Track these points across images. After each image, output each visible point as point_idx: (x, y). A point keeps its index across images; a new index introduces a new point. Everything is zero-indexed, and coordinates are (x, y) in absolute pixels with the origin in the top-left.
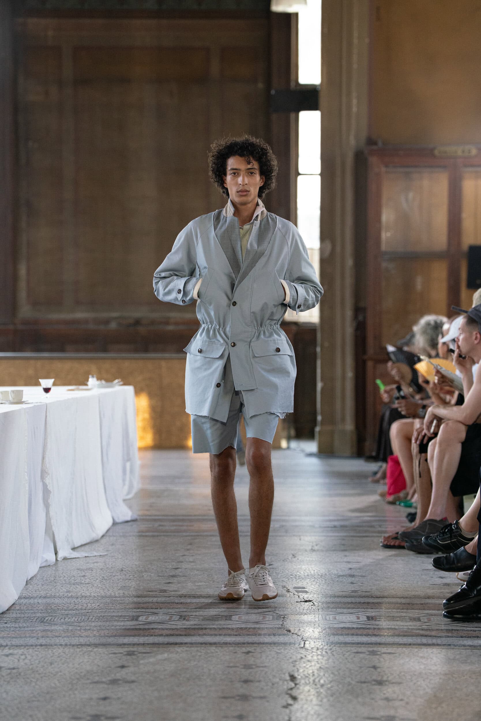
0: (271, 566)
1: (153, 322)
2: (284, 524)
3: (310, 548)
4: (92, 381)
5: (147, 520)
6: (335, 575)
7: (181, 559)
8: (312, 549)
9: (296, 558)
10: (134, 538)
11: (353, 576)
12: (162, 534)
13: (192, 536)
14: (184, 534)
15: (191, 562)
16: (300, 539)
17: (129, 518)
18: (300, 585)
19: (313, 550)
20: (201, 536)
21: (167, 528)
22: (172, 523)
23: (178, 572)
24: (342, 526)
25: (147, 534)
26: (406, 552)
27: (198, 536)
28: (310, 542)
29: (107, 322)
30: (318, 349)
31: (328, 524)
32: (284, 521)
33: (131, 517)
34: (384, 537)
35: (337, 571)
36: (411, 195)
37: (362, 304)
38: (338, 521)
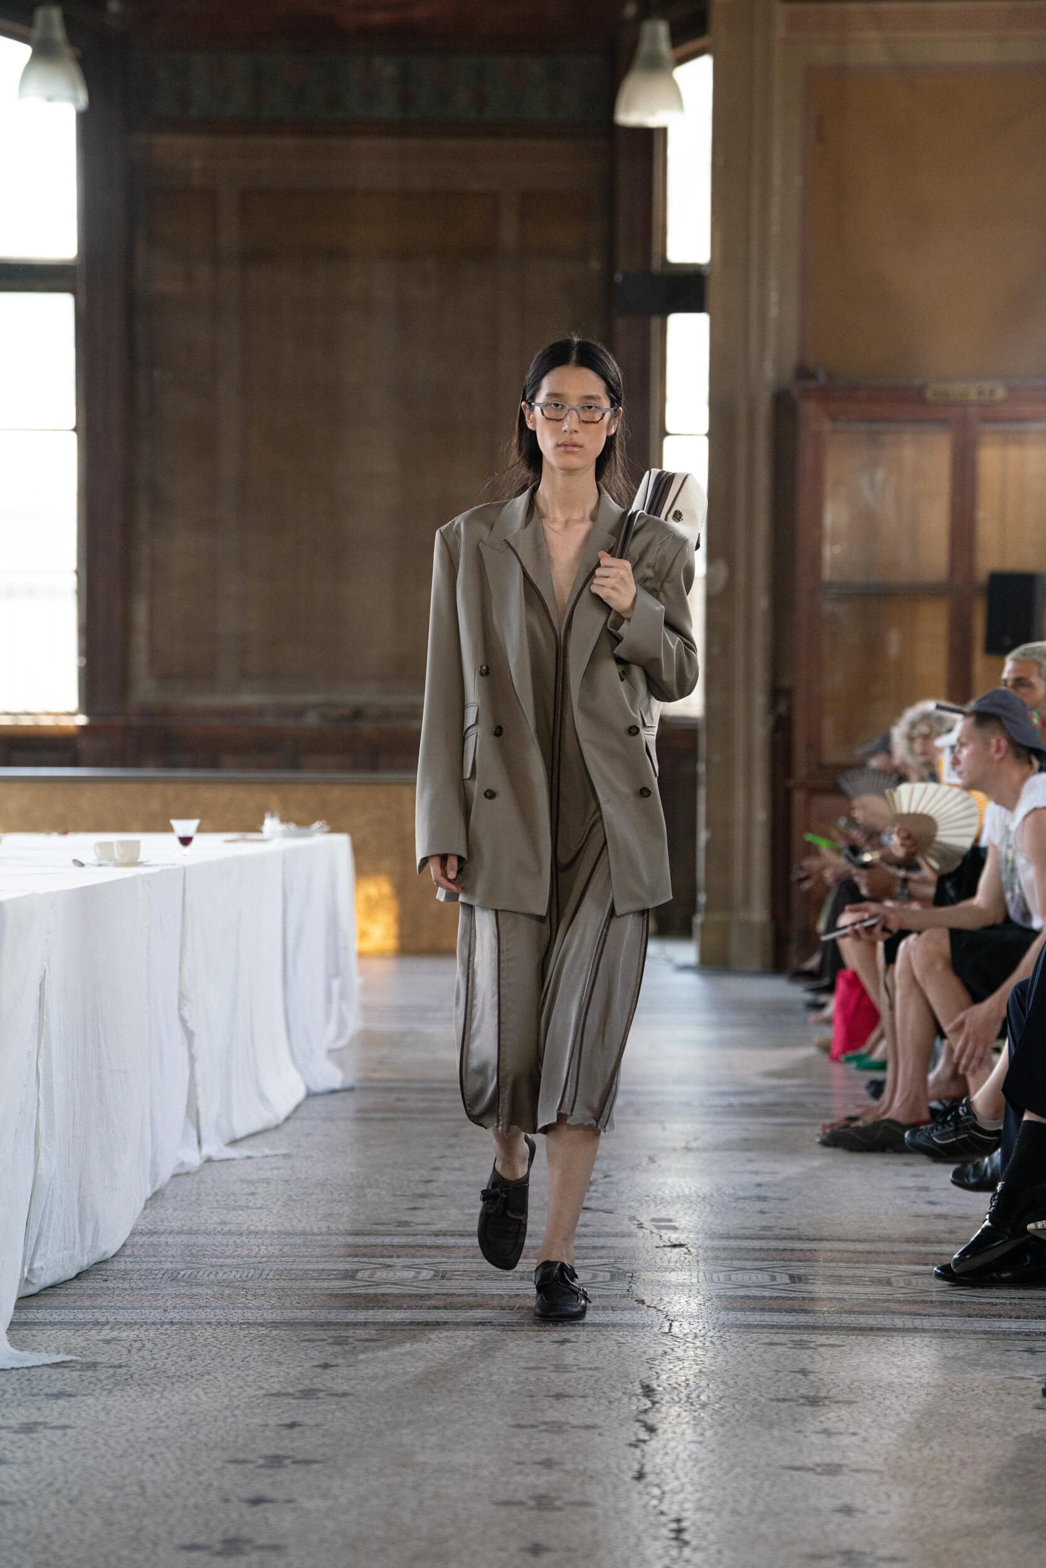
0: (608, 1179)
1: (386, 714)
2: (637, 1098)
3: (683, 1144)
4: (271, 824)
5: (374, 1090)
6: (730, 1195)
7: (438, 1163)
8: (686, 1147)
9: (656, 1165)
10: (348, 1123)
11: (763, 1199)
12: (402, 1115)
14: (443, 1116)
15: (455, 1169)
16: (664, 1128)
17: (339, 1086)
18: (663, 1214)
19: (688, 1149)
21: (411, 1104)
22: (420, 1096)
23: (431, 1188)
24: (743, 1105)
25: (374, 1115)
28: (682, 1134)
29: (299, 712)
30: (701, 768)
31: (718, 1099)
33: (342, 1082)
35: (734, 1188)
36: (880, 475)
37: (785, 682)
38: (736, 1094)
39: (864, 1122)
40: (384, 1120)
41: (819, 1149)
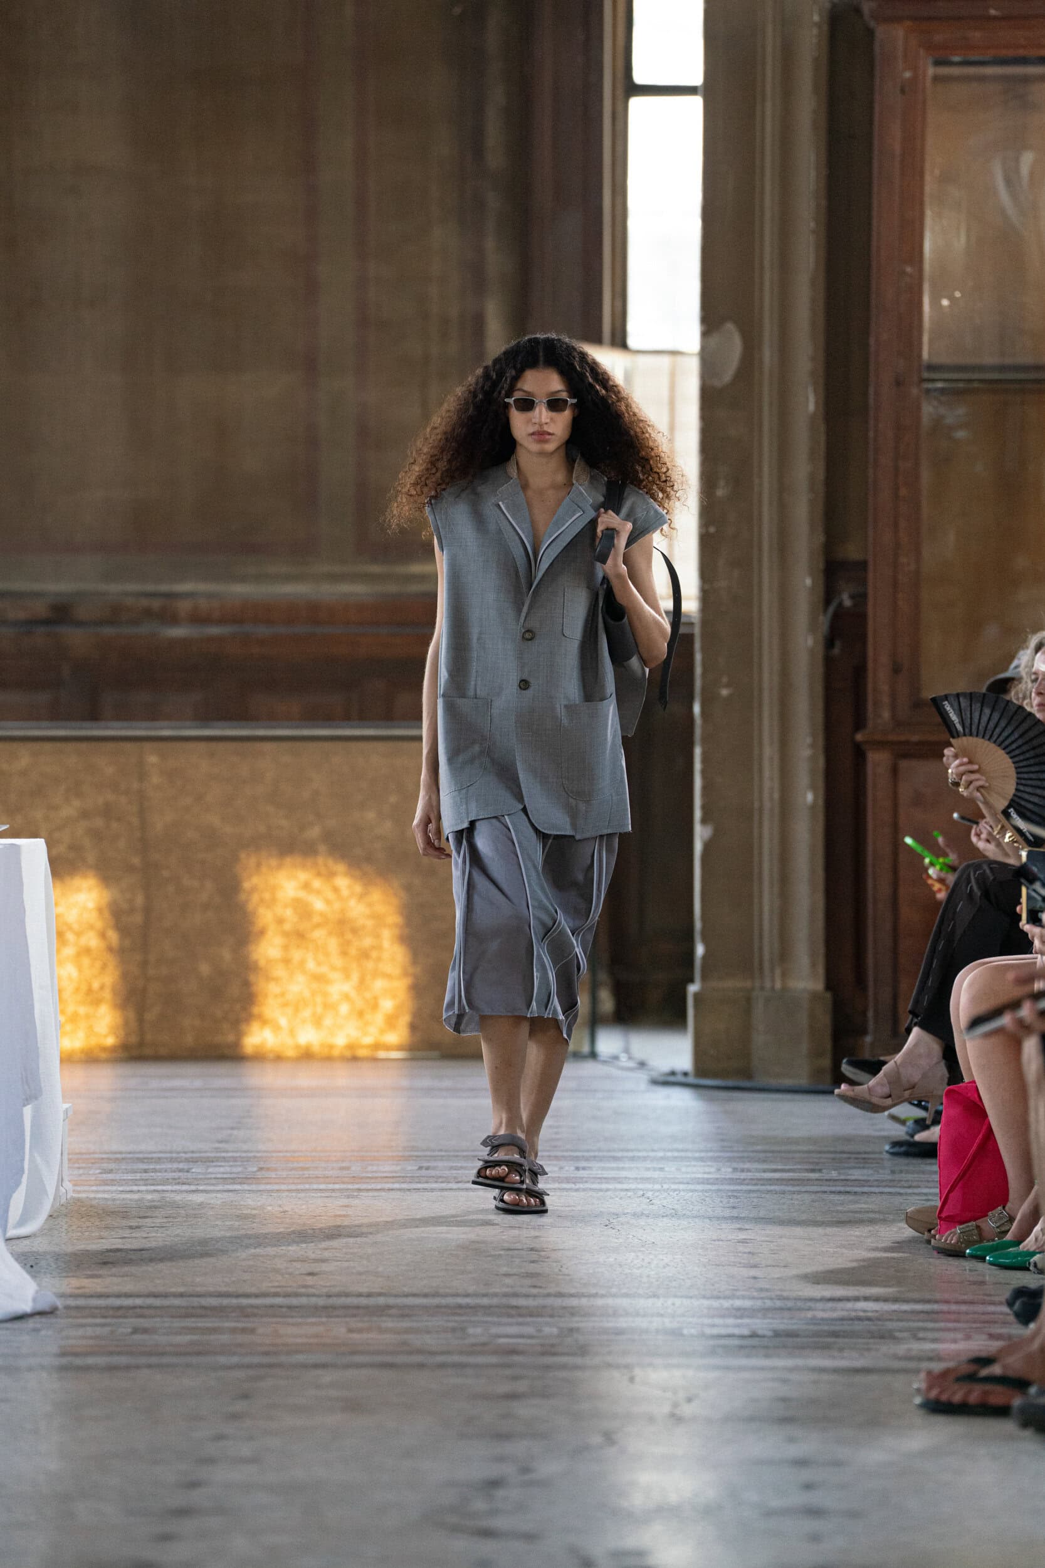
0: (529, 1476)
1: (115, 614)
2: (575, 1322)
3: (666, 1409)
5: (92, 1312)
6: (755, 1506)
7: (211, 1450)
8: (672, 1415)
9: (617, 1448)
10: (44, 1375)
11: (814, 1512)
12: (143, 1360)
13: (249, 1366)
14: (223, 1360)
15: (246, 1461)
16: (632, 1380)
17: (27, 1307)
19: (676, 1418)
20: (280, 1365)
21: (162, 1339)
22: (178, 1323)
23: (198, 1496)
24: (777, 1334)
25: (90, 1361)
26: (1008, 1426)
27: (271, 1366)
28: (665, 1390)
31: (730, 1326)
32: (573, 1312)
33: (34, 1300)
34: (929, 1373)
35: (762, 1493)
36: (1027, 159)
37: (851, 552)
38: (765, 1311)
39: (1004, 1367)
40: (111, 1369)
41: (919, 1418)
